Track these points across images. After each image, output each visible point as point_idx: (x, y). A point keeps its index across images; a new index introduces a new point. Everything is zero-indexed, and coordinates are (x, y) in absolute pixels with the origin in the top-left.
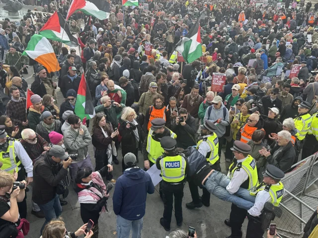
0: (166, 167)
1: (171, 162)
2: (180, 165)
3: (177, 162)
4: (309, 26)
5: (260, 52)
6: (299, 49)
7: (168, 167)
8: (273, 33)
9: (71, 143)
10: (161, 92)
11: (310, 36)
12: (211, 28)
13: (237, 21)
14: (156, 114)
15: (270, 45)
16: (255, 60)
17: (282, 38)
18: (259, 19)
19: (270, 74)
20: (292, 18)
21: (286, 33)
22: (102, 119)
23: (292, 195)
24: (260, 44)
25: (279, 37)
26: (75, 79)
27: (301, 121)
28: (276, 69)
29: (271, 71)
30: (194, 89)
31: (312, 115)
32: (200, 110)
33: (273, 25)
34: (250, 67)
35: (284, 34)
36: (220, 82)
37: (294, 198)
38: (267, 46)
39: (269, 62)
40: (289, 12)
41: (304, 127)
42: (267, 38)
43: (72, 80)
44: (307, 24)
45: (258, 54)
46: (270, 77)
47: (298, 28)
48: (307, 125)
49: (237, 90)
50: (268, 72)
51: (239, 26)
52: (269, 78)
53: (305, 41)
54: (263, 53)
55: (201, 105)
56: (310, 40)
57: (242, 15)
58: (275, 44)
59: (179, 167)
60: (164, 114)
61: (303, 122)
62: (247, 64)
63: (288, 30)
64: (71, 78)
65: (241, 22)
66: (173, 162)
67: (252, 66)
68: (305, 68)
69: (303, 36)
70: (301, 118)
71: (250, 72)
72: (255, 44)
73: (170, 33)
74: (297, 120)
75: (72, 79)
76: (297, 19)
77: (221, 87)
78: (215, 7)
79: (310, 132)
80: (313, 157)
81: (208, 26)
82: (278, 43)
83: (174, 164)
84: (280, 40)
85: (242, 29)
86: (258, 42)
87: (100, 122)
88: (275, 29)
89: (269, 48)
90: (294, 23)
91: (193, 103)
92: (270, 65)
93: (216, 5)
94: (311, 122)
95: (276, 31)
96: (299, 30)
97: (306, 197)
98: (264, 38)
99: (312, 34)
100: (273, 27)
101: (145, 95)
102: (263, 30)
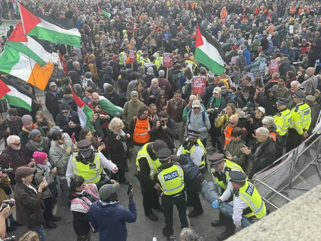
0: (165, 181)
1: (169, 174)
2: (178, 174)
3: (174, 172)
4: (290, 16)
5: (242, 48)
6: (281, 41)
7: (167, 180)
8: (254, 27)
9: (56, 161)
10: (143, 100)
11: (291, 27)
12: (193, 27)
13: (219, 17)
14: (141, 125)
15: (253, 40)
16: (238, 57)
17: (264, 31)
18: (240, 14)
19: (253, 70)
20: (273, 10)
21: (268, 26)
22: (88, 134)
23: (276, 191)
24: (243, 39)
25: (261, 31)
26: (57, 94)
27: (282, 117)
28: (259, 65)
29: (253, 67)
30: (177, 93)
31: (291, 110)
32: (184, 114)
33: (254, 19)
34: (233, 65)
35: (266, 27)
36: (201, 85)
37: (278, 194)
38: (250, 41)
39: (253, 57)
40: (269, 4)
41: (284, 123)
42: (249, 33)
43: (55, 96)
44: (289, 15)
45: (240, 51)
46: (253, 72)
47: (280, 19)
48: (287, 121)
49: (218, 93)
50: (251, 67)
51: (222, 23)
52: (252, 74)
53: (287, 33)
54: (245, 49)
55: (185, 109)
56: (291, 31)
57: (224, 12)
58: (257, 38)
59: (178, 176)
60: (149, 124)
61: (283, 118)
62: (230, 61)
63: (269, 22)
64: (53, 93)
65: (223, 18)
66: (170, 174)
67: (235, 63)
68: (286, 61)
69: (284, 28)
70: (281, 114)
71: (234, 69)
72: (237, 40)
73: (153, 37)
74: (277, 117)
75: (55, 94)
76: (278, 10)
77: (202, 89)
78: (196, 5)
79: (291, 126)
80: (294, 151)
81: (190, 26)
82: (260, 37)
83: (173, 175)
84: (262, 33)
85: (224, 26)
86: (240, 38)
87: (86, 136)
88: (257, 23)
89: (252, 43)
90: (275, 14)
91: (176, 107)
92: (253, 60)
93: (197, 3)
94: (291, 117)
95: (257, 25)
96: (281, 21)
97: (292, 190)
98: (246, 33)
99: (293, 24)
100: (255, 21)
101: (128, 104)
102: (245, 25)
